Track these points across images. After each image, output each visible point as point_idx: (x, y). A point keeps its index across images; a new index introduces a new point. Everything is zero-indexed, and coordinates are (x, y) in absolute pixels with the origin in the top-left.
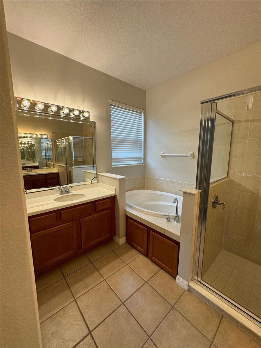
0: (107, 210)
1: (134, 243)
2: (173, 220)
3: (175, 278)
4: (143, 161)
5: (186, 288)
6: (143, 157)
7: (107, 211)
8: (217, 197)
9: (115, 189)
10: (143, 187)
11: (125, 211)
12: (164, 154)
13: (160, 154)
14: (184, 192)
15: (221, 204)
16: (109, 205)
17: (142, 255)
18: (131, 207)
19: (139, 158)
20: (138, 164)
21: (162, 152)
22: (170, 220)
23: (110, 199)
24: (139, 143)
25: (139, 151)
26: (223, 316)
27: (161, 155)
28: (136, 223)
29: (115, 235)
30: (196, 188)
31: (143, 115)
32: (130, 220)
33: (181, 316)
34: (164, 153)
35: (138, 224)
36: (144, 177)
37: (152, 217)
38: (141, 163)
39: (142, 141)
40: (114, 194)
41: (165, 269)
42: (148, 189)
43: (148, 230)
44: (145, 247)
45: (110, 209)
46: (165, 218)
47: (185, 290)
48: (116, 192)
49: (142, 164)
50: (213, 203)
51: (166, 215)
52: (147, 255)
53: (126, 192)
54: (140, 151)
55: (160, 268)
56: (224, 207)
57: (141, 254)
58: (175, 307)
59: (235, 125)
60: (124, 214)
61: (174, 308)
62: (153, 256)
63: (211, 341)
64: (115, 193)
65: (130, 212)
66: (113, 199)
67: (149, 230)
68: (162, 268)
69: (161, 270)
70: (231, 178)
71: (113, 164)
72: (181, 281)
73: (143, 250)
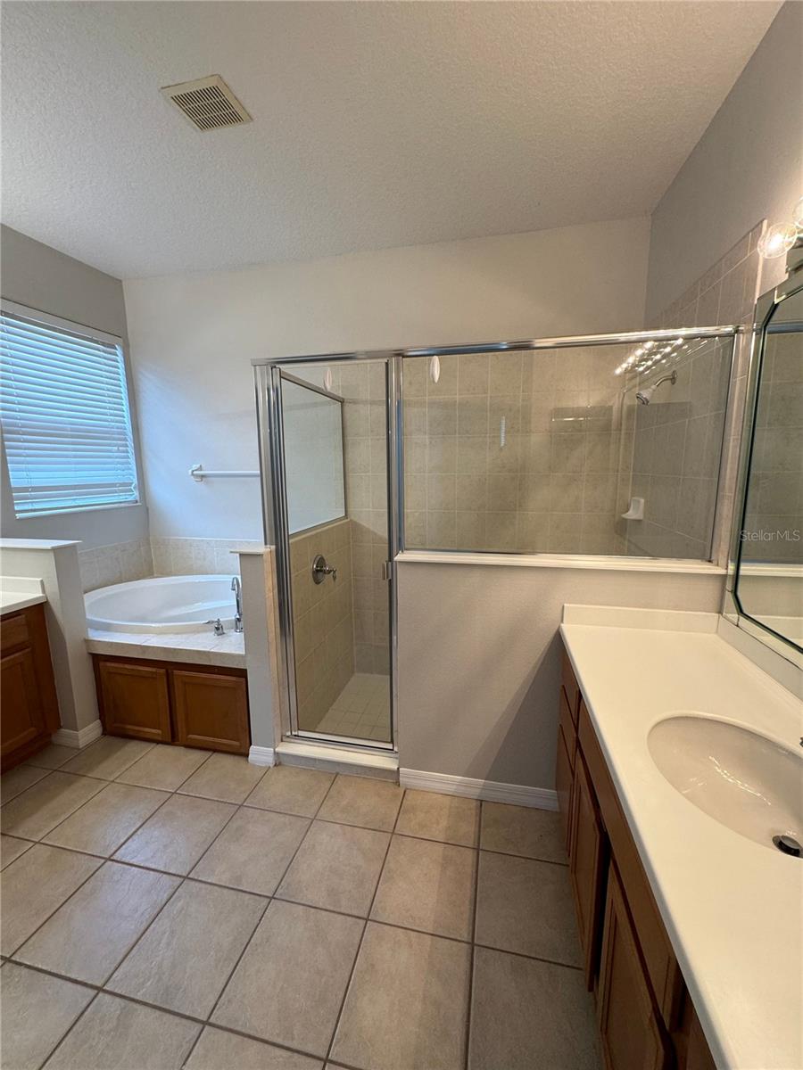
0: (17, 652)
1: (129, 727)
2: (233, 630)
3: (247, 755)
4: (136, 494)
5: (270, 760)
6: (135, 481)
7: (17, 655)
8: (322, 559)
9: (39, 583)
10: (147, 570)
11: (87, 642)
12: (201, 470)
13: (190, 471)
14: (242, 555)
15: (329, 572)
16: (22, 636)
17: (159, 744)
18: (107, 628)
19: (121, 485)
20: (121, 502)
21: (195, 466)
22: (225, 631)
23: (24, 616)
24: (114, 439)
25: (118, 463)
26: (337, 775)
27: (193, 474)
28: (127, 666)
29: (61, 727)
30: (266, 544)
31: (119, 352)
32: (109, 664)
34: (200, 468)
35: (135, 667)
36: (148, 539)
38: (131, 498)
39: (125, 434)
40: (37, 598)
41: (225, 748)
42: (165, 573)
43: (167, 671)
44: (166, 720)
45: (28, 647)
46: (211, 631)
47: (269, 767)
48: (44, 591)
49: (137, 502)
50: (313, 572)
51: (213, 622)
52: (173, 739)
53: (86, 592)
54: (122, 464)
56: (334, 578)
57: (154, 744)
59: (347, 408)
60: (86, 652)
62: (188, 734)
64: (41, 595)
65: (107, 640)
66: (36, 617)
67: (170, 671)
68: (214, 750)
70: (352, 518)
71: (16, 508)
72: (260, 754)
73: (160, 732)
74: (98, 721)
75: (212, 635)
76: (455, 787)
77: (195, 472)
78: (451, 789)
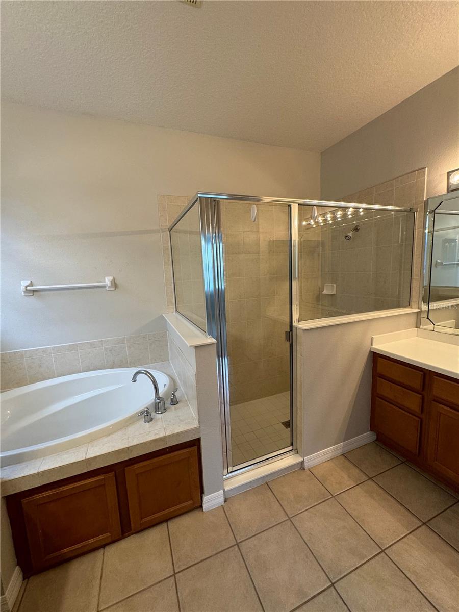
3: (201, 507)
12: (32, 286)
17: (107, 548)
22: (152, 416)
26: (267, 483)
28: (67, 487)
32: (38, 496)
33: (253, 538)
34: (31, 284)
35: (75, 485)
37: (109, 438)
41: (178, 512)
44: (116, 519)
47: (222, 505)
52: (123, 534)
55: (165, 525)
57: (101, 551)
58: (240, 541)
61: (240, 543)
62: (142, 519)
63: (287, 518)
65: (34, 472)
68: (167, 521)
69: (170, 523)
72: (212, 500)
73: (108, 534)
74: (18, 567)
75: (142, 425)
76: (331, 454)
77: (29, 288)
78: (329, 456)
